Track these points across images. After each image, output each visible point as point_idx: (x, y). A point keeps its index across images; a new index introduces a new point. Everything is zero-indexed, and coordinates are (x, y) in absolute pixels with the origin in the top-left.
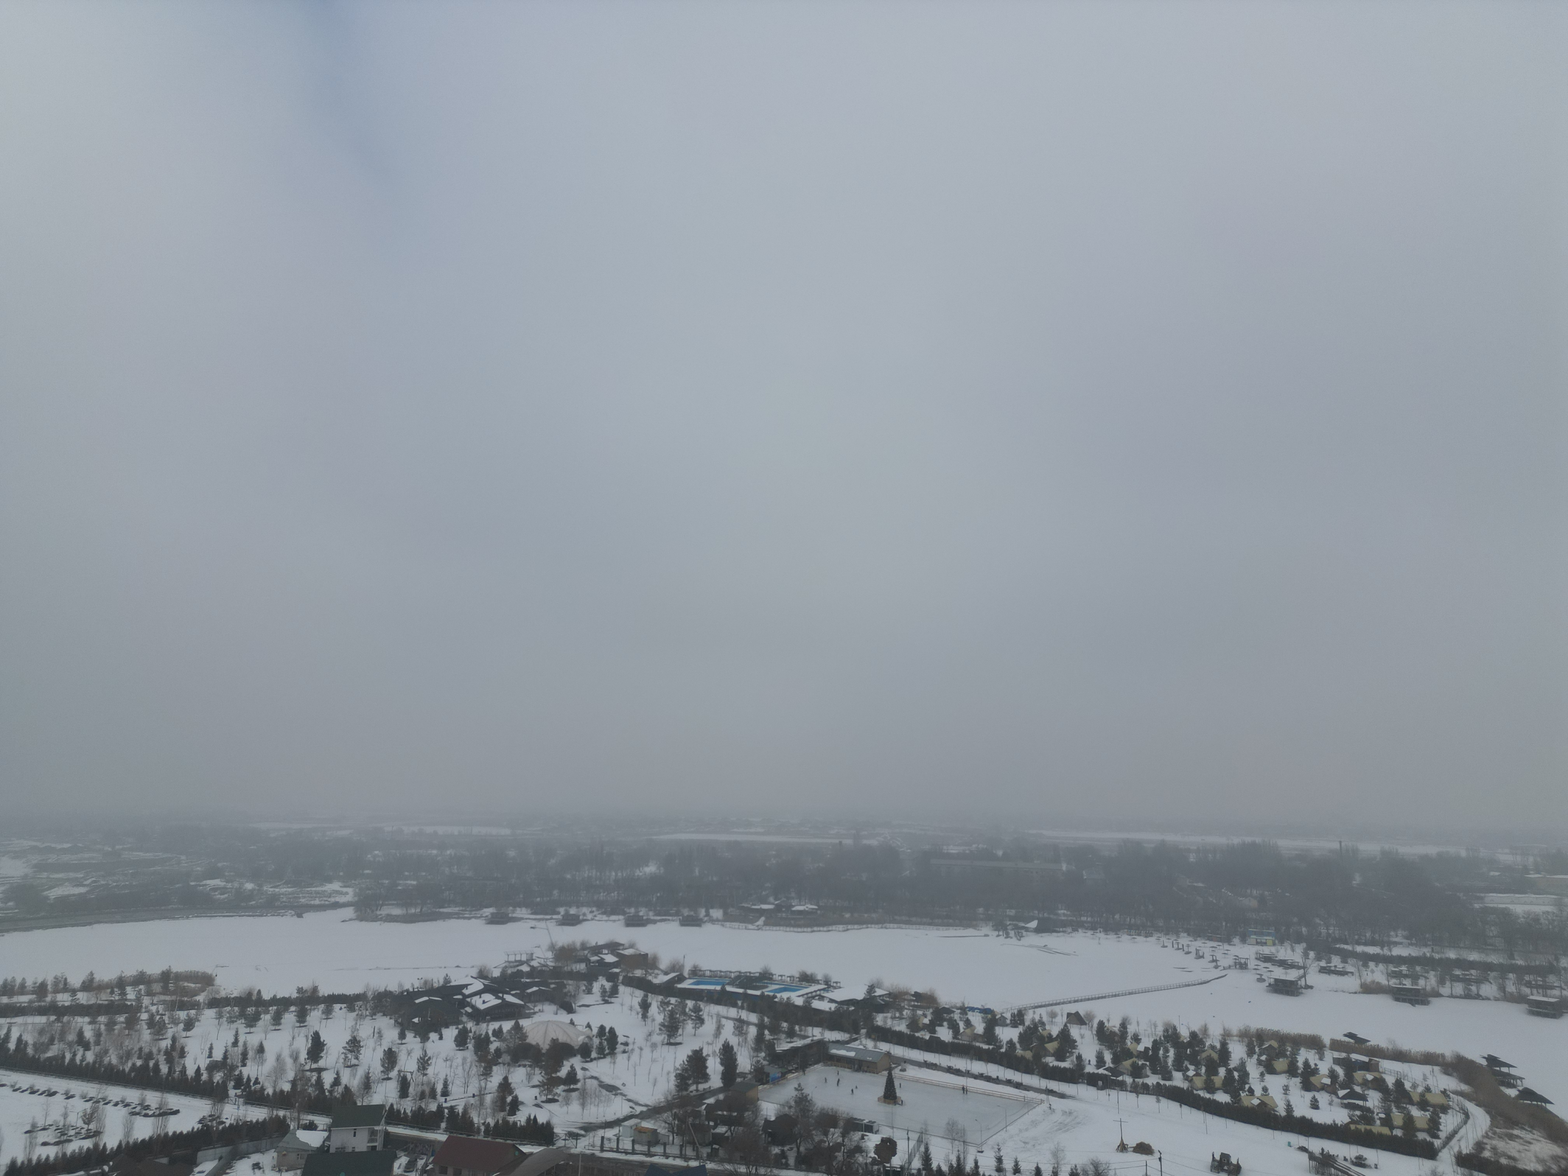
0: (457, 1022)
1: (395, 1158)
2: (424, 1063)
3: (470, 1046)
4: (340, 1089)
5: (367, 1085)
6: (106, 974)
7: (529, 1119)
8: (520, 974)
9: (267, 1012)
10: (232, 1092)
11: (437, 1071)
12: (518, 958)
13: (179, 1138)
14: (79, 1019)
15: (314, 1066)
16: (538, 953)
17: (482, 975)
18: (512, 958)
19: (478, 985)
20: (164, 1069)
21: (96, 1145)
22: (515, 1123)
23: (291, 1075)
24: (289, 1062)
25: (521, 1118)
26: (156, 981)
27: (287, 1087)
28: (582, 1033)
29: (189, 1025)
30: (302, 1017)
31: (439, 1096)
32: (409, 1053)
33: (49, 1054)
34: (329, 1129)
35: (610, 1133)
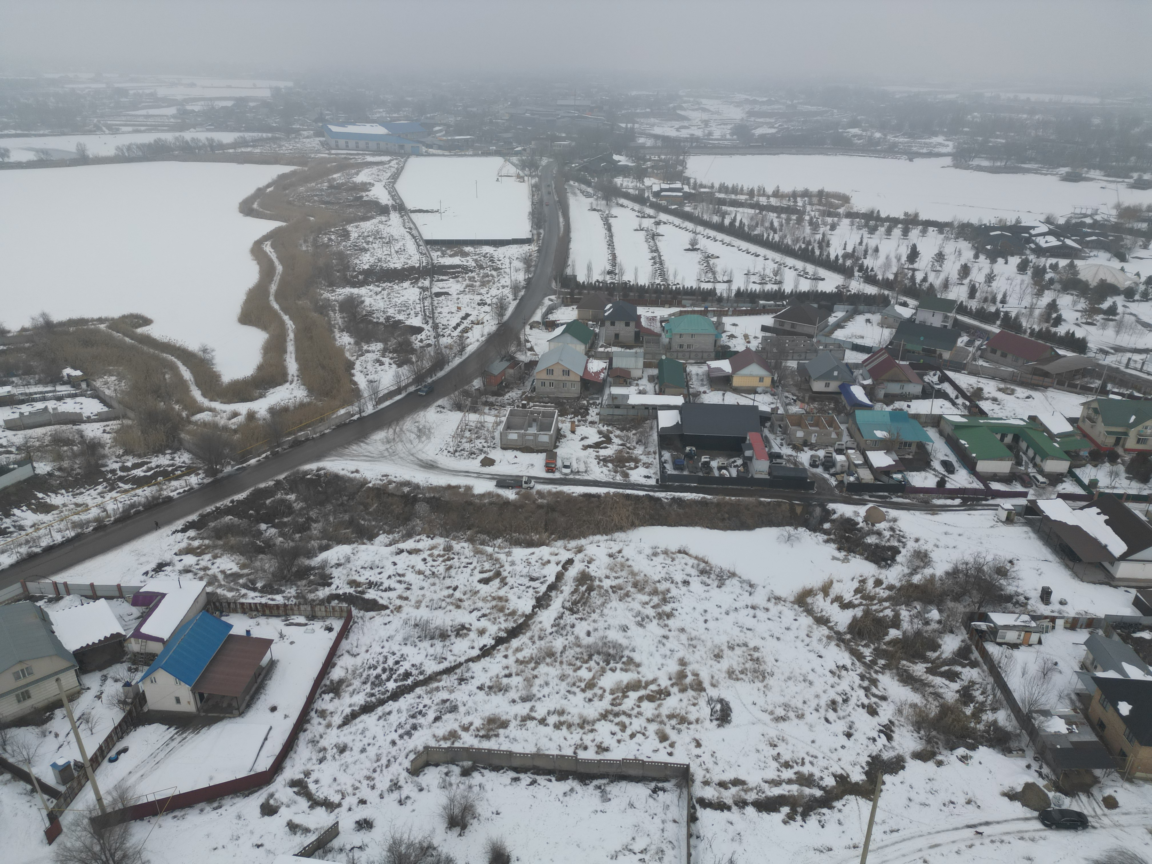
0: (1020, 253)
1: (960, 336)
2: (990, 278)
3: (1029, 272)
4: (927, 285)
5: (946, 285)
6: (786, 188)
7: (1068, 333)
8: (1083, 224)
9: (883, 226)
10: (856, 274)
11: (999, 286)
12: (1084, 211)
13: (823, 294)
14: (771, 214)
15: (911, 266)
16: (1103, 209)
17: (1048, 221)
18: (1078, 211)
19: (1044, 229)
20: (817, 252)
21: (780, 289)
22: (1055, 333)
23: (894, 269)
24: (894, 261)
25: (1061, 330)
26: (815, 196)
27: (891, 277)
28: (1130, 279)
29: (833, 227)
30: (905, 233)
31: (998, 303)
32: (980, 269)
33: (756, 233)
34: (916, 308)
35: (1137, 357)
